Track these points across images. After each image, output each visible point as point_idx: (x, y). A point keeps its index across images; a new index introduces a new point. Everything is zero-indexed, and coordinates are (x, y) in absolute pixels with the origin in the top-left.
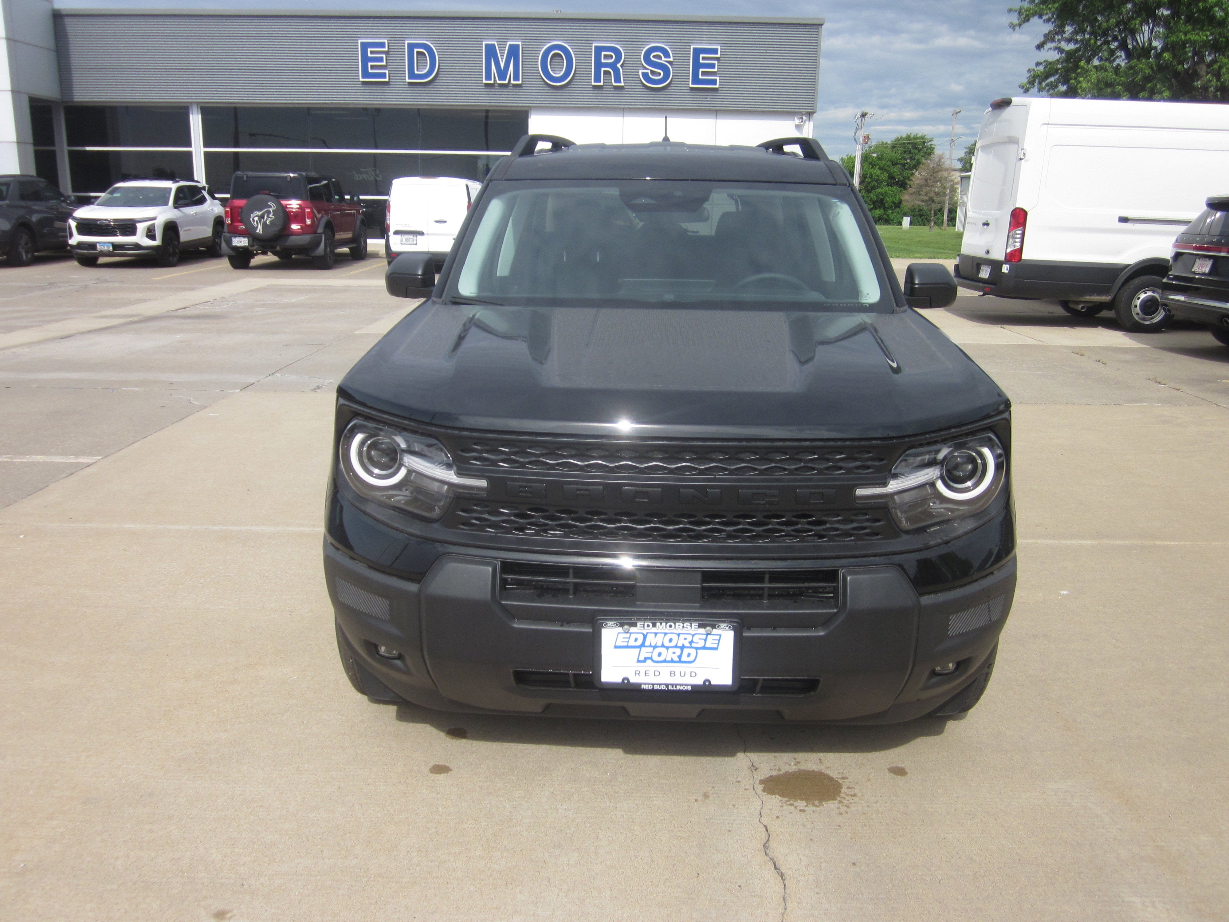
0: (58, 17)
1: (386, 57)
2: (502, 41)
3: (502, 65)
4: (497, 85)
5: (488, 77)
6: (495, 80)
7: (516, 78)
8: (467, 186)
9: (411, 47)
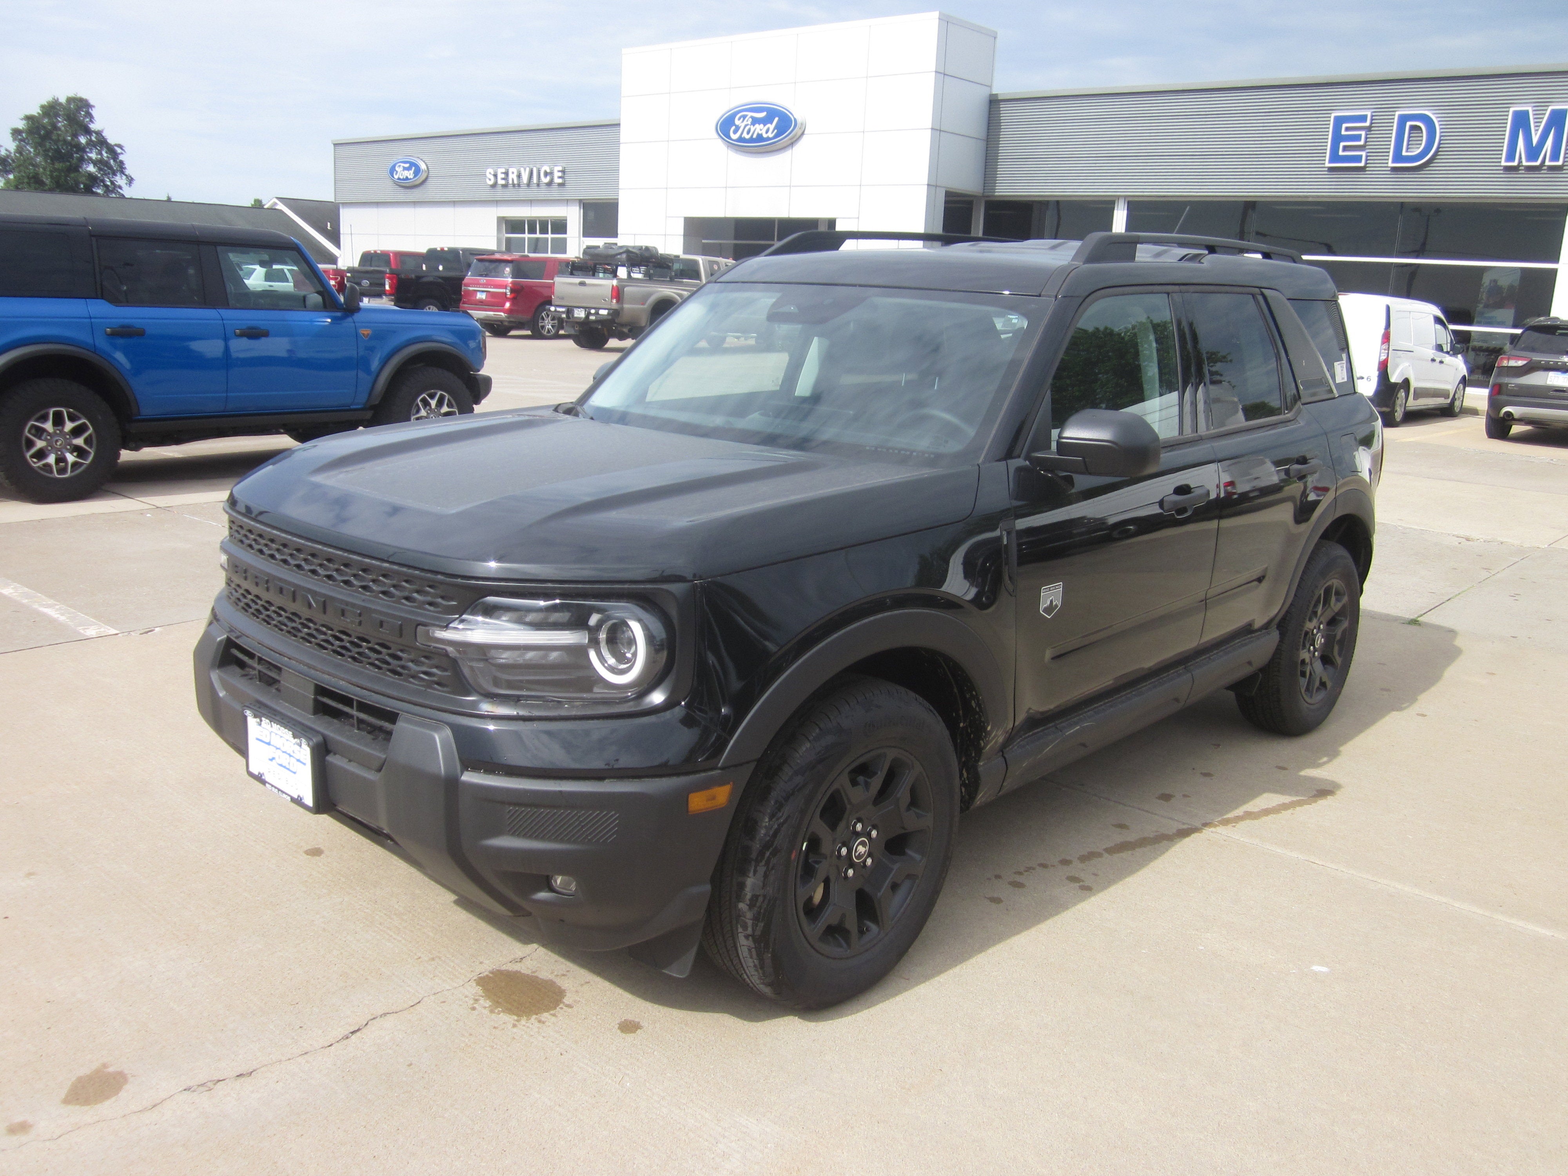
0: (994, 103)
1: (1367, 135)
2: (1541, 105)
3: (1535, 140)
4: (1523, 168)
5: (1511, 156)
6: (1520, 161)
7: (1555, 156)
8: (1388, 308)
9: (1403, 119)
